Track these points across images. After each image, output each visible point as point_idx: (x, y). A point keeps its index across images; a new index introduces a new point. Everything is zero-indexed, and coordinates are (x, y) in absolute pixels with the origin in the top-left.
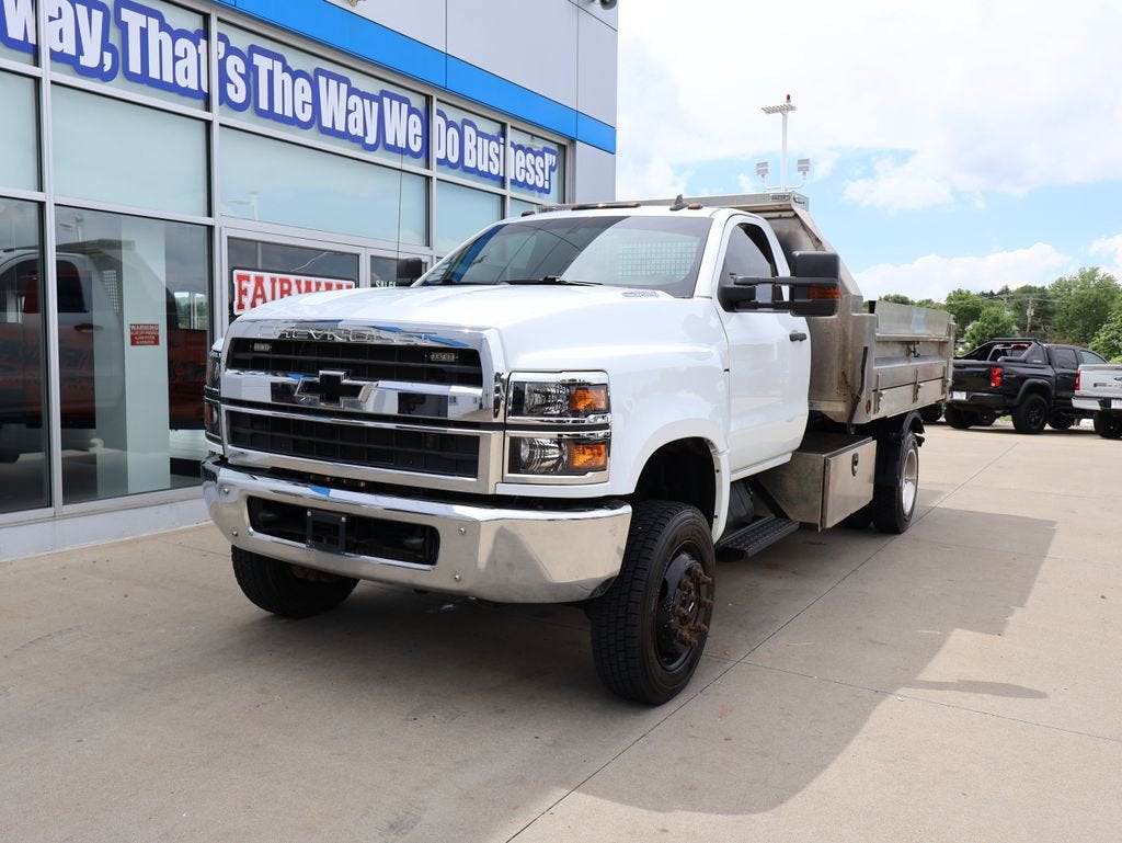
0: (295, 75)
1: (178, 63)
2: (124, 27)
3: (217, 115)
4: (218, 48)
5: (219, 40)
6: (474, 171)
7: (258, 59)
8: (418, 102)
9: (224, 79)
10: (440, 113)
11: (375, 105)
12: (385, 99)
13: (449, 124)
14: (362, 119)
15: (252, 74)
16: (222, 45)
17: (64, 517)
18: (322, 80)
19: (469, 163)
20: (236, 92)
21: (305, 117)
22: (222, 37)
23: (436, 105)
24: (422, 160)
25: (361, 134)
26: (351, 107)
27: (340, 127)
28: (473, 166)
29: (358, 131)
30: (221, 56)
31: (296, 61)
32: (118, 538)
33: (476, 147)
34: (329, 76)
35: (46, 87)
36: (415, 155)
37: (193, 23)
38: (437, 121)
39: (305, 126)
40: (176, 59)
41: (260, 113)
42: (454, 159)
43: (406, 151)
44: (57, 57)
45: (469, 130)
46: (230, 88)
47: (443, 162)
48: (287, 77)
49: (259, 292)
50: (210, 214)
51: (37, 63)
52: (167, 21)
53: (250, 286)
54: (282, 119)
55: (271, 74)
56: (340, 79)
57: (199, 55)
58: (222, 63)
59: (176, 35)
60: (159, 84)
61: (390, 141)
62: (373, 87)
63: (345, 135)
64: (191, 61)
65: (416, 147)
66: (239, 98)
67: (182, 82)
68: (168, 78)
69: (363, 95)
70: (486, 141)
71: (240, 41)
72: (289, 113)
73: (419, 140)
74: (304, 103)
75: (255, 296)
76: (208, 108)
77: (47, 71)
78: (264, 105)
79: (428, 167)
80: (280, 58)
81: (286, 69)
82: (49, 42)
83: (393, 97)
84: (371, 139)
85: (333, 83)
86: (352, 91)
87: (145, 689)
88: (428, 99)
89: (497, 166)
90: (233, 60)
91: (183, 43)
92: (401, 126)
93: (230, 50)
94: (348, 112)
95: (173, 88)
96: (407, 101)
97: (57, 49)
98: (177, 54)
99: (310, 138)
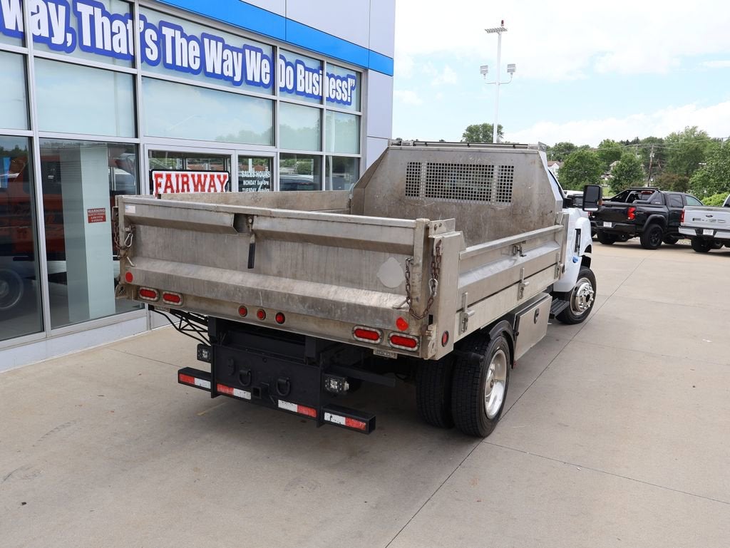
0: (189, 39)
1: (114, 37)
2: (79, 15)
3: (140, 70)
4: (140, 25)
5: (140, 19)
6: (304, 94)
7: (165, 30)
8: (267, 51)
9: (144, 45)
10: (282, 57)
11: (240, 55)
12: (246, 50)
13: (287, 64)
14: (232, 65)
15: (161, 40)
16: (142, 22)
17: (52, 337)
18: (206, 41)
19: (300, 89)
20: (152, 53)
21: (196, 66)
22: (142, 18)
23: (279, 52)
24: (270, 90)
25: (231, 75)
26: (225, 58)
27: (218, 71)
28: (303, 90)
29: (228, 73)
30: (142, 30)
31: (190, 29)
32: (86, 347)
33: (304, 78)
34: (211, 37)
35: (31, 60)
36: (266, 86)
37: (123, 9)
38: (280, 62)
39: (196, 72)
40: (113, 34)
41: (167, 66)
42: (290, 87)
43: (261, 84)
44: (38, 39)
45: (300, 67)
46: (148, 51)
47: (284, 89)
48: (184, 41)
49: (169, 184)
50: (137, 136)
51: (24, 45)
52: (106, 9)
53: (163, 181)
54: (181, 69)
55: (173, 39)
56: (218, 39)
57: (127, 30)
58: (142, 35)
59: (112, 18)
60: (103, 52)
61: (250, 78)
62: (238, 43)
63: (222, 77)
64: (122, 36)
65: (266, 81)
66: (153, 57)
67: (117, 50)
68: (108, 48)
69: (232, 49)
70: (311, 73)
71: (153, 18)
72: (185, 65)
73: (268, 76)
74: (195, 57)
75: (166, 187)
76: (134, 66)
77: (31, 50)
78: (169, 61)
79: (274, 94)
80: (179, 28)
81: (183, 35)
82: (32, 30)
83: (251, 48)
84: (237, 78)
85: (213, 42)
86: (225, 47)
88: (274, 48)
89: (318, 90)
90: (149, 32)
91: (117, 23)
92: (257, 67)
93: (148, 26)
94: (223, 61)
95: (112, 54)
96: (260, 51)
97: (37, 34)
98: (113, 31)
99: (198, 80)
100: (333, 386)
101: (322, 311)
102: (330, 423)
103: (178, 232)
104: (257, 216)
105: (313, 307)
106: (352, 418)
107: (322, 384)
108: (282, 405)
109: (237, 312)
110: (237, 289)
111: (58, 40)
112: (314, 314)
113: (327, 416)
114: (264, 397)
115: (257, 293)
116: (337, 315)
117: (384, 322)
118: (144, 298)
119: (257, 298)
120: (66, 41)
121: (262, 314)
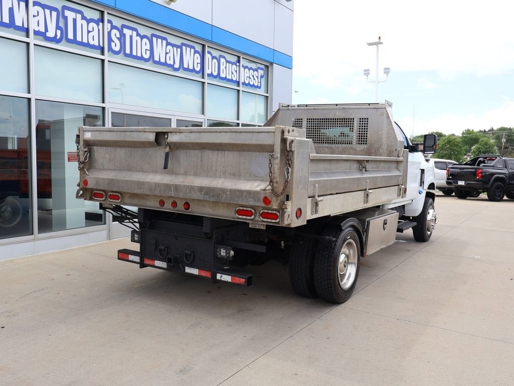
0: (142, 37)
1: (89, 34)
2: (66, 18)
3: (107, 57)
4: (107, 26)
5: (108, 23)
6: (225, 79)
7: (125, 31)
8: (199, 48)
9: (110, 40)
10: (209, 53)
11: (179, 50)
12: (183, 47)
13: (213, 58)
14: (173, 56)
15: (122, 37)
16: (109, 25)
17: (39, 239)
18: (154, 39)
19: (223, 75)
20: (116, 46)
21: (147, 56)
22: (109, 21)
23: (207, 49)
24: (201, 74)
25: (172, 63)
26: (168, 51)
27: (163, 60)
28: (224, 77)
29: (170, 62)
30: (109, 30)
31: (143, 31)
32: (62, 249)
33: (226, 68)
34: (158, 37)
35: (32, 47)
36: (197, 72)
37: (96, 15)
38: (208, 56)
39: (147, 60)
40: (89, 32)
41: (126, 55)
42: (215, 74)
43: (193, 70)
44: (37, 33)
45: (222, 60)
46: (113, 44)
47: (210, 75)
48: (139, 38)
50: (103, 102)
51: (28, 36)
52: (85, 15)
54: (136, 57)
55: (131, 37)
56: (163, 39)
57: (99, 30)
58: (109, 33)
59: (89, 21)
60: (81, 44)
61: (186, 66)
62: (178, 42)
63: (165, 64)
64: (95, 33)
65: (198, 68)
66: (117, 49)
67: (91, 42)
68: (85, 41)
69: (173, 45)
70: (230, 65)
71: (118, 22)
72: (139, 55)
73: (199, 65)
74: (146, 50)
76: (103, 54)
77: (32, 40)
78: (128, 51)
79: (203, 78)
80: (136, 30)
81: (138, 35)
82: (33, 27)
83: (187, 46)
84: (177, 66)
85: (159, 40)
86: (168, 44)
87: (76, 315)
88: (204, 46)
89: (235, 76)
90: (114, 32)
91: (92, 25)
92: (191, 59)
93: (113, 27)
94: (167, 53)
95: (88, 45)
96: (193, 47)
97: (37, 29)
98: (89, 30)
99: (148, 66)
100: (222, 254)
101: (213, 196)
102: (220, 281)
103: (118, 150)
104: (171, 132)
105: (207, 194)
106: (235, 276)
107: (215, 252)
108: (188, 270)
109: (157, 204)
110: (157, 185)
111: (51, 34)
112: (207, 199)
113: (219, 276)
114: (175, 264)
115: (170, 187)
116: (223, 198)
117: (255, 200)
118: (96, 198)
119: (170, 190)
120: (56, 35)
121: (174, 204)
